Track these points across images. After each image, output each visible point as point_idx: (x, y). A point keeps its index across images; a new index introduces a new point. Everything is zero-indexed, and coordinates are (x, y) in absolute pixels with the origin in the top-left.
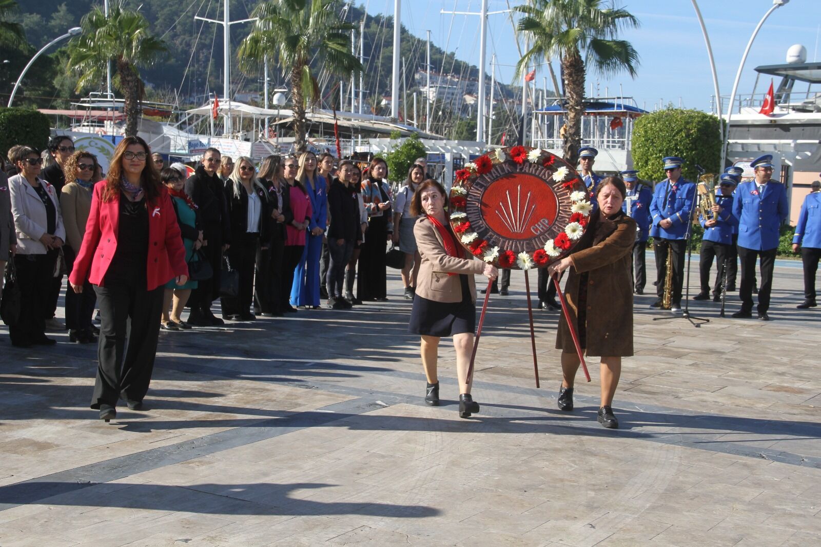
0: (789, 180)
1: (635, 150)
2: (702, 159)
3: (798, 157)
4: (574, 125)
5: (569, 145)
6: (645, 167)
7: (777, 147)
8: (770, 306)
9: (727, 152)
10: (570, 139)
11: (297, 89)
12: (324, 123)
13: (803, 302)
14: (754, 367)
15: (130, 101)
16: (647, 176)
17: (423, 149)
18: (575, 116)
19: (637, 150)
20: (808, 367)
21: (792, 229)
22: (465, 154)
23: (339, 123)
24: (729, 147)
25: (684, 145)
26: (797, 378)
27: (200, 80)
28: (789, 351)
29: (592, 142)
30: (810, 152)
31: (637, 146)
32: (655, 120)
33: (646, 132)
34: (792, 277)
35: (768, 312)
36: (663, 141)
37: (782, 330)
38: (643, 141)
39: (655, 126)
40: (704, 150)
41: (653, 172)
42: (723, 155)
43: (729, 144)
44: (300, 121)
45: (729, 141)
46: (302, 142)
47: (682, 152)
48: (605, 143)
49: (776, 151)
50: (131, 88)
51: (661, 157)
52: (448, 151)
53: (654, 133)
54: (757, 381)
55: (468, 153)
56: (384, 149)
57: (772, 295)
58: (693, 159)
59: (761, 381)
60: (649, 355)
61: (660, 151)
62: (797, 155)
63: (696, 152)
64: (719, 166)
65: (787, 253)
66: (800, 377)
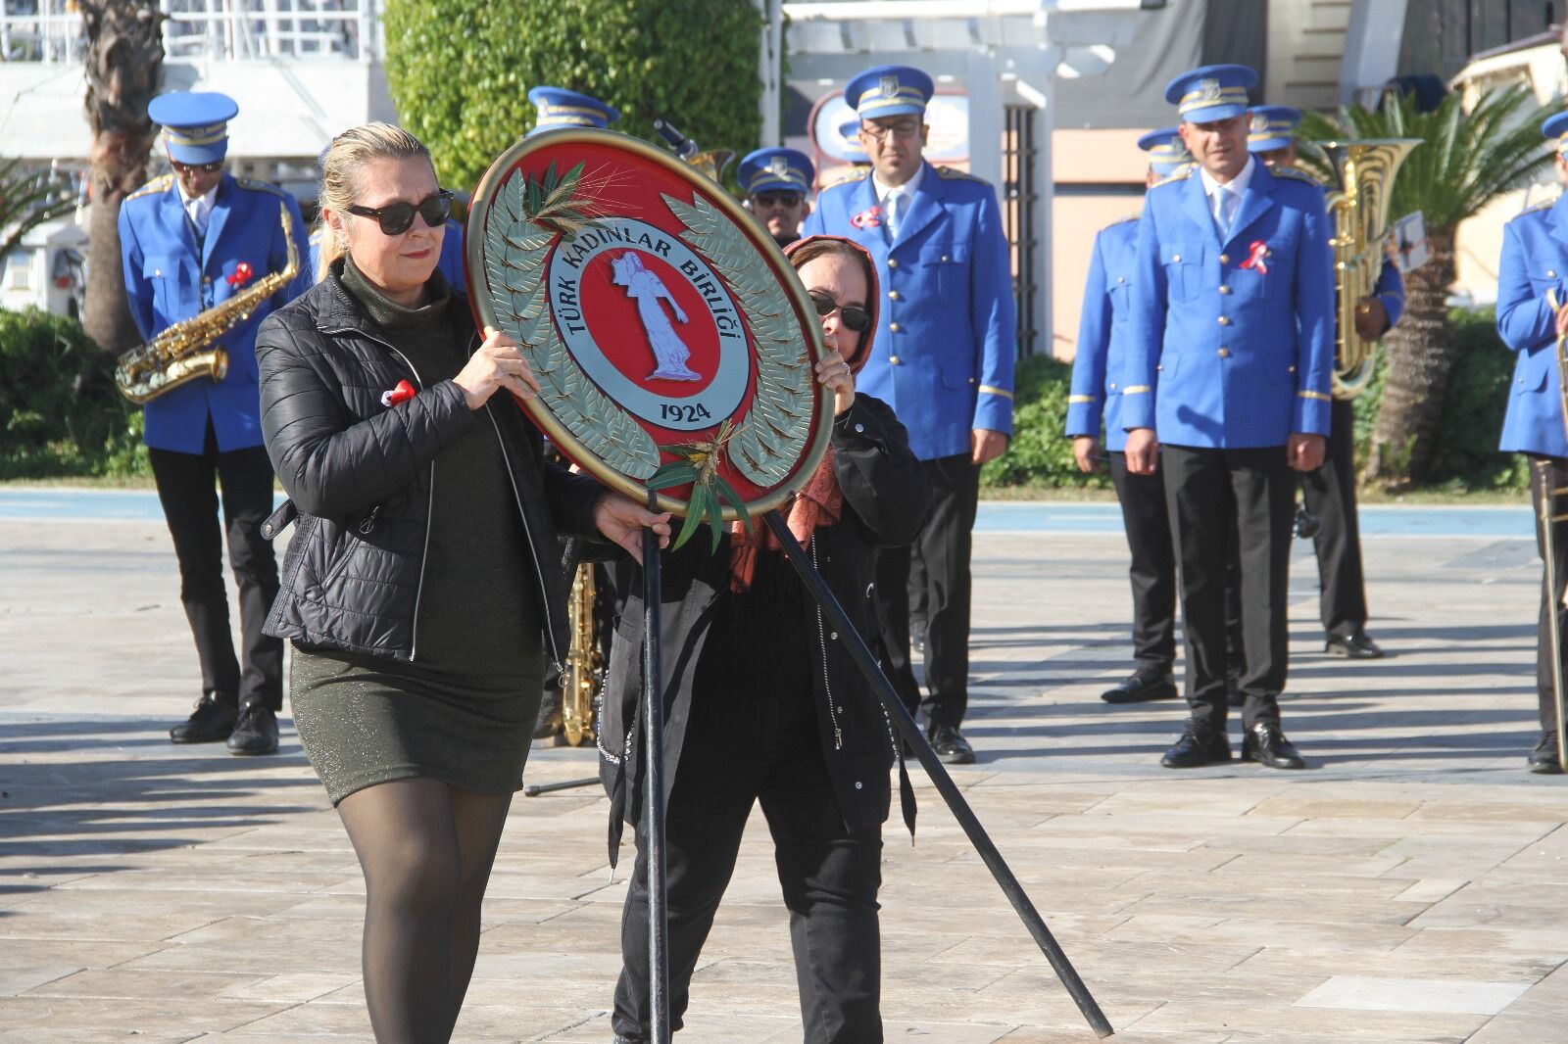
0: (1037, 170)
1: (400, 59)
2: (684, 92)
3: (1066, 71)
5: (107, 42)
6: (452, 133)
7: (982, 32)
8: (971, 703)
9: (783, 56)
10: (111, 15)
13: (1129, 673)
14: (947, 962)
16: (461, 174)
19: (412, 60)
20: (1153, 945)
21: (1061, 370)
24: (790, 36)
25: (606, 36)
26: (1117, 996)
28: (1077, 884)
29: (211, 28)
30: (1111, 46)
31: (407, 40)
34: (1074, 571)
35: (965, 725)
36: (516, 17)
37: (1045, 797)
38: (431, 21)
40: (689, 51)
41: (486, 154)
42: (769, 70)
43: (787, 23)
45: (789, 8)
47: (599, 66)
48: (274, 34)
49: (982, 50)
51: (515, 87)
54: (961, 1022)
57: (974, 657)
58: (649, 93)
59: (976, 1019)
60: (515, 948)
61: (510, 62)
62: (1063, 59)
63: (662, 60)
64: (757, 120)
65: (1049, 475)
66: (1127, 990)
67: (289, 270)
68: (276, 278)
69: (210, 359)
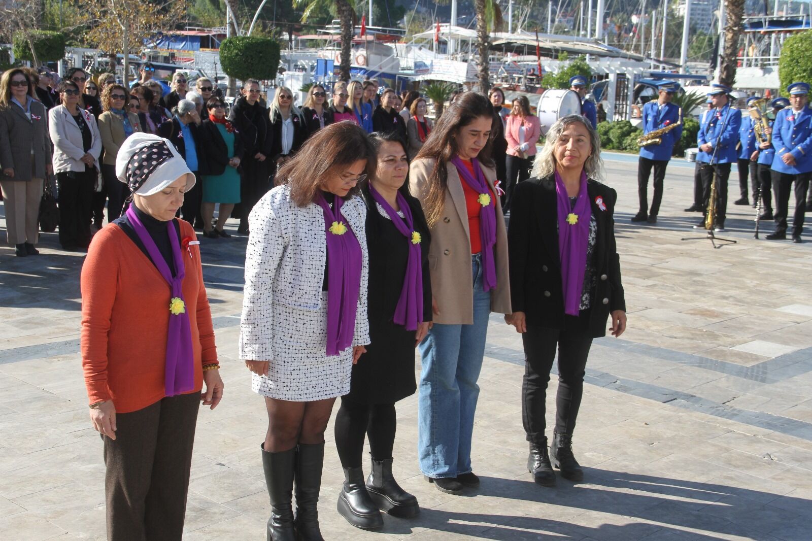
4: (731, 45)
5: (725, 65)
10: (726, 59)
11: (482, 16)
12: (528, 45)
15: (345, 28)
17: (589, 70)
18: (733, 37)
19: (782, 70)
22: (630, 74)
23: (541, 45)
27: (467, 3)
31: (782, 66)
32: (801, 40)
33: (792, 52)
36: (808, 60)
38: (788, 61)
39: (802, 46)
44: (483, 44)
46: (484, 64)
50: (345, 17)
52: (612, 72)
53: (799, 53)
55: (633, 73)
56: (554, 70)
61: (805, 71)
67: (679, 123)
68: (675, 125)
69: (657, 140)
